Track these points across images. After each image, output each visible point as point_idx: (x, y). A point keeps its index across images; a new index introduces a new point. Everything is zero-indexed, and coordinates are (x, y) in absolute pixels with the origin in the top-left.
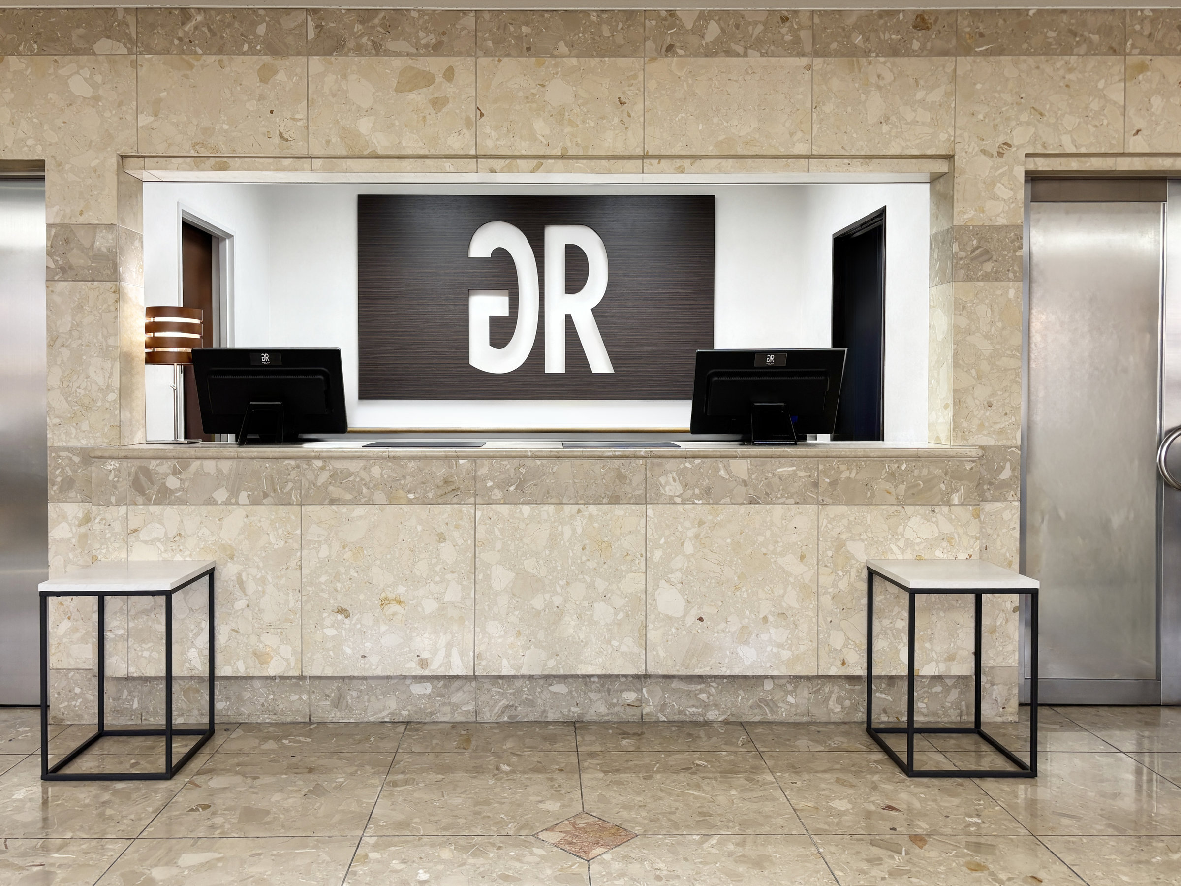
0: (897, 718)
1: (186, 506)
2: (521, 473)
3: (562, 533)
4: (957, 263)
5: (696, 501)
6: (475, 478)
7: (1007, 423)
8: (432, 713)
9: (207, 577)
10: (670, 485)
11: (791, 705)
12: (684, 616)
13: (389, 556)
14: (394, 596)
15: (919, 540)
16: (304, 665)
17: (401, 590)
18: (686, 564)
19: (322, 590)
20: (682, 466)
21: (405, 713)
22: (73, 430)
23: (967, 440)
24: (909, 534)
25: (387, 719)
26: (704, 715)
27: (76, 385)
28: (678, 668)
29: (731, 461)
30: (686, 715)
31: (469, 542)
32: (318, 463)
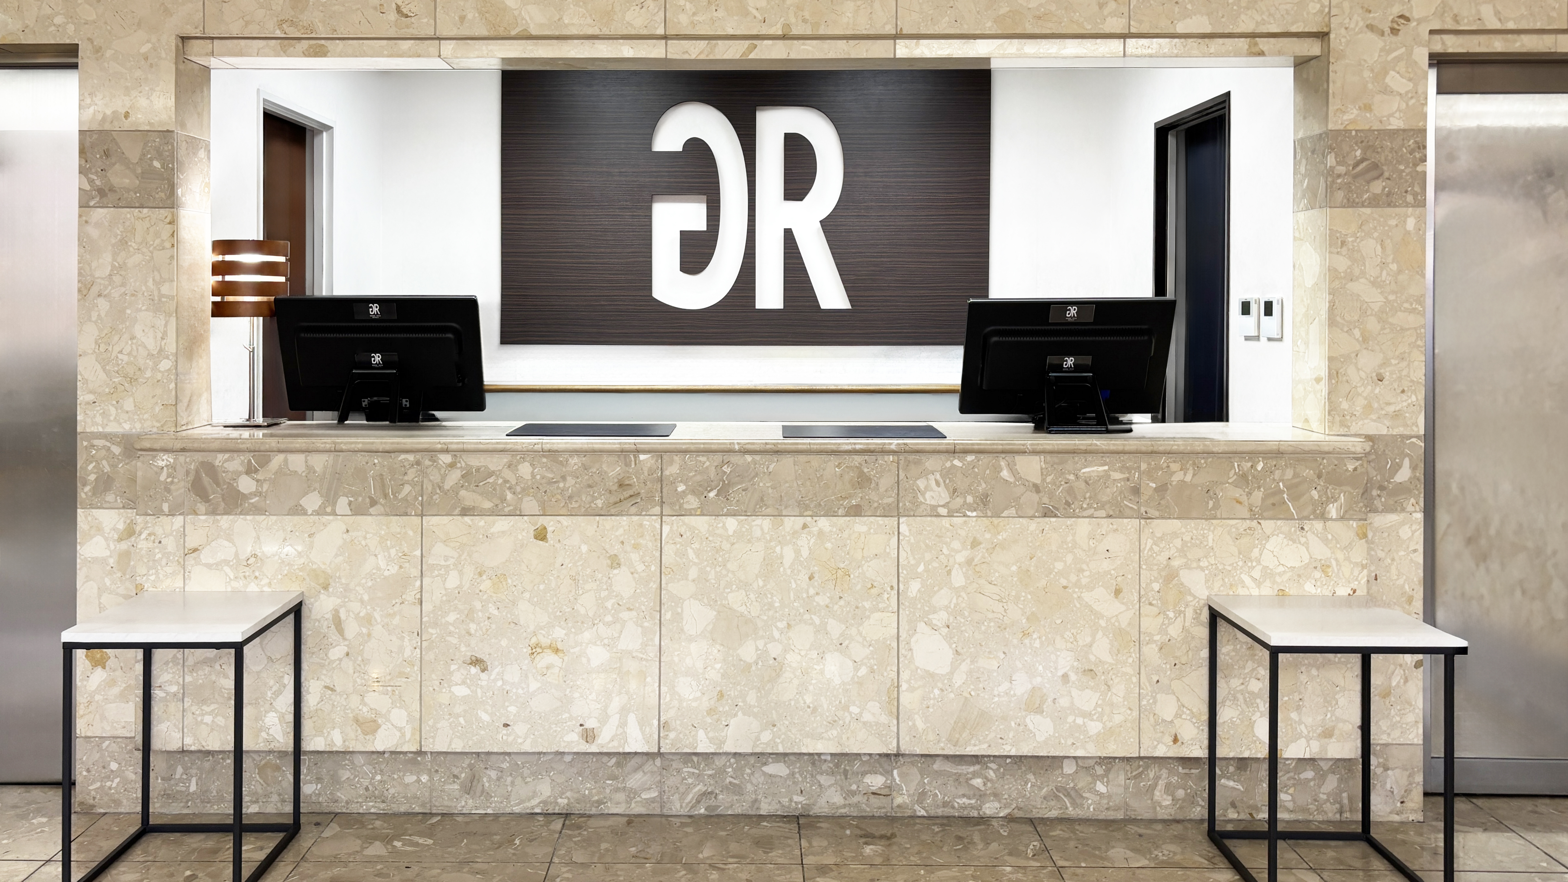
0: (1251, 814)
1: (264, 517)
2: (725, 473)
3: (782, 557)
4: (1333, 182)
5: (969, 513)
6: (661, 480)
7: (1405, 404)
8: (600, 802)
9: (291, 617)
10: (932, 490)
11: (1101, 795)
12: (952, 673)
13: (542, 587)
14: (549, 642)
15: (1281, 569)
16: (424, 736)
17: (559, 633)
18: (954, 601)
19: (450, 634)
20: (948, 464)
21: (563, 802)
22: (113, 410)
23: (1348, 427)
24: (1268, 560)
25: (538, 810)
26: (979, 808)
27: (117, 349)
28: (942, 745)
29: (1018, 458)
30: (953, 807)
31: (653, 568)
32: (446, 459)
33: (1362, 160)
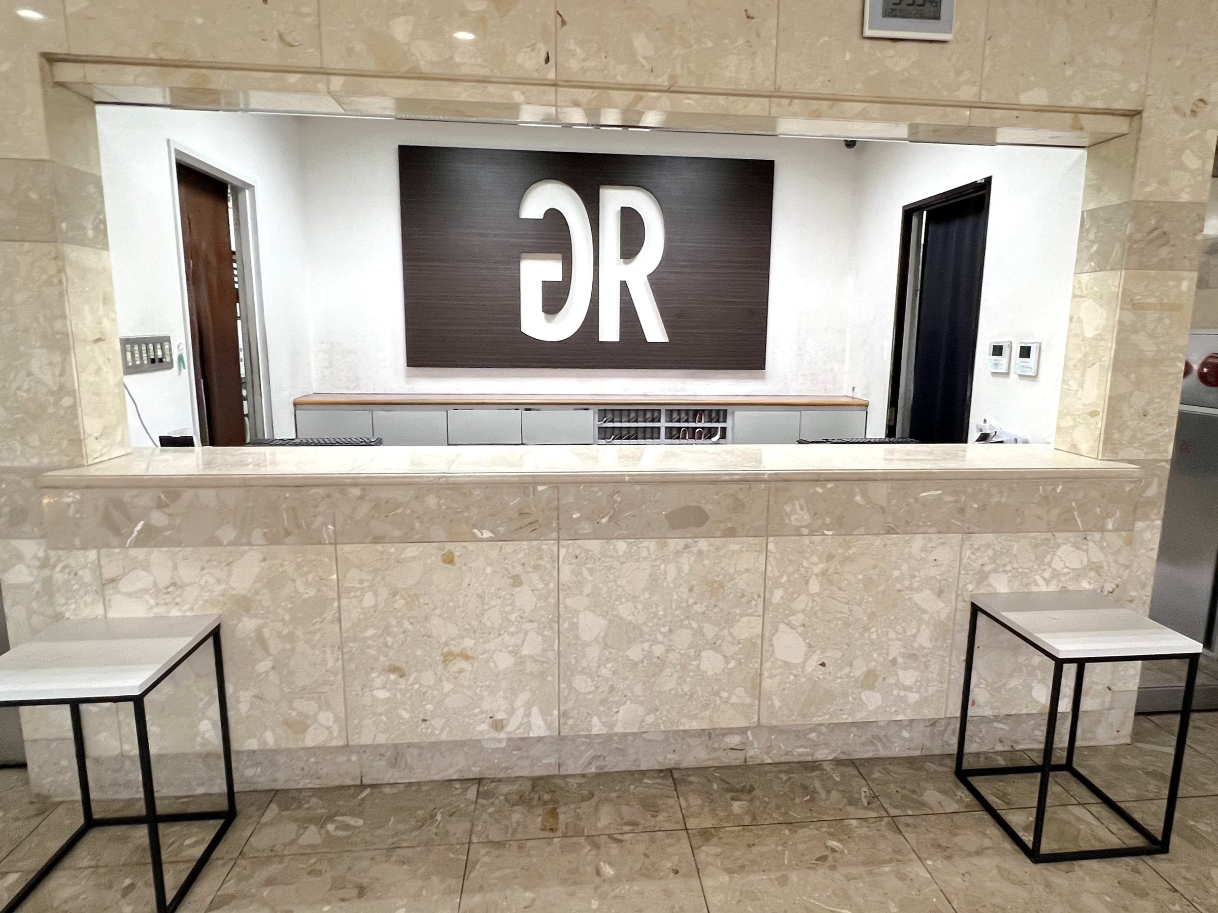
0: (1012, 746)
1: (179, 549)
2: (616, 501)
3: (666, 573)
4: (1131, 247)
5: (826, 532)
6: (558, 508)
7: (1160, 435)
8: (507, 768)
9: (211, 642)
10: (797, 513)
11: (905, 739)
12: (805, 662)
13: (451, 604)
14: (459, 650)
15: (1066, 570)
16: (349, 732)
17: (468, 643)
18: (810, 605)
19: (369, 647)
20: (811, 491)
21: (475, 769)
23: (1117, 453)
24: (1057, 564)
25: (455, 777)
26: (812, 755)
28: (794, 717)
29: (870, 484)
30: (793, 755)
31: (551, 586)
32: (356, 492)
33: (1155, 229)
